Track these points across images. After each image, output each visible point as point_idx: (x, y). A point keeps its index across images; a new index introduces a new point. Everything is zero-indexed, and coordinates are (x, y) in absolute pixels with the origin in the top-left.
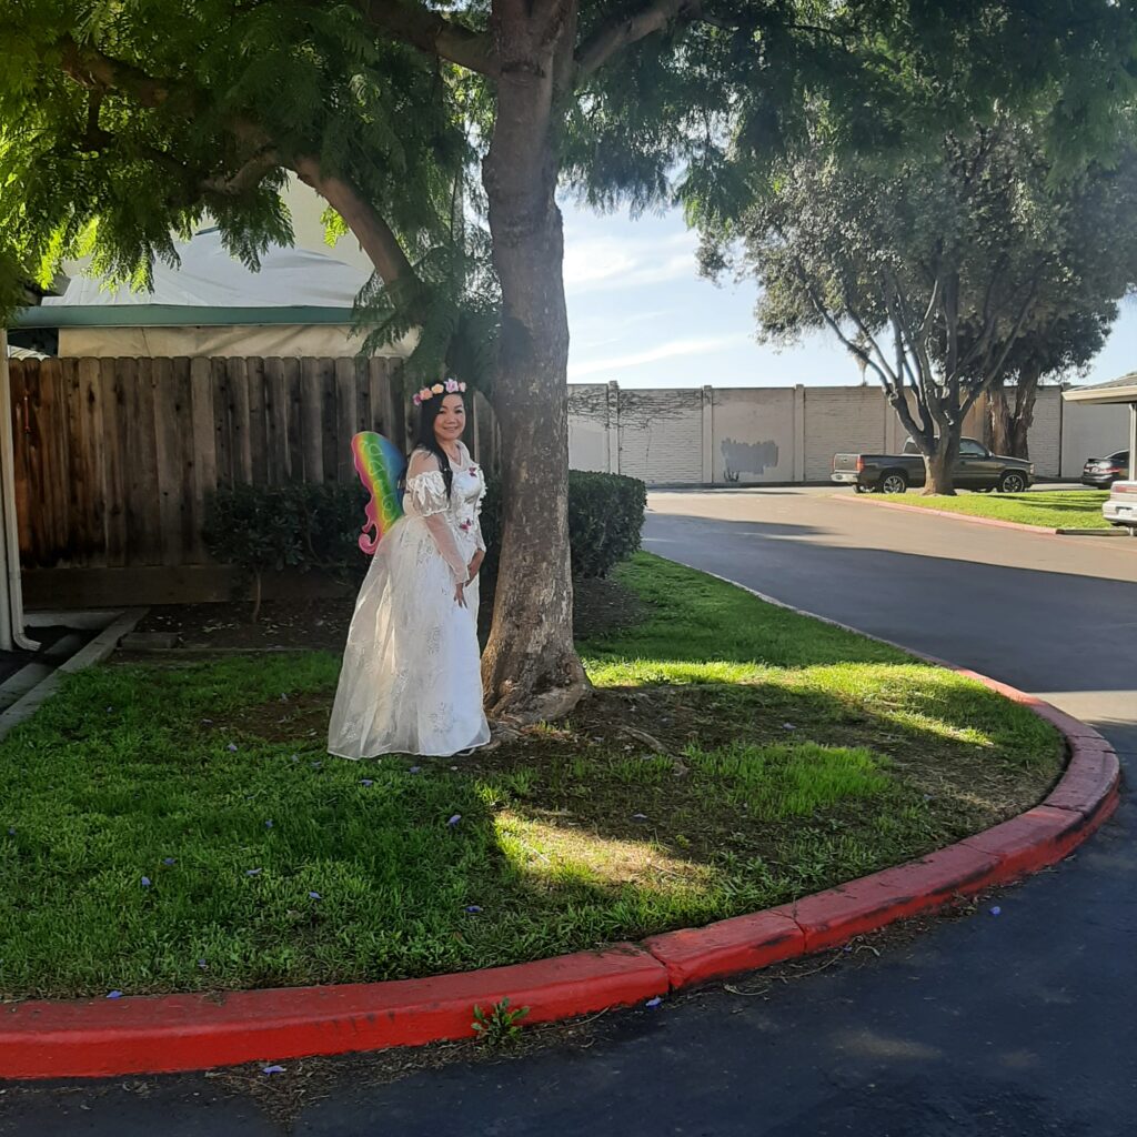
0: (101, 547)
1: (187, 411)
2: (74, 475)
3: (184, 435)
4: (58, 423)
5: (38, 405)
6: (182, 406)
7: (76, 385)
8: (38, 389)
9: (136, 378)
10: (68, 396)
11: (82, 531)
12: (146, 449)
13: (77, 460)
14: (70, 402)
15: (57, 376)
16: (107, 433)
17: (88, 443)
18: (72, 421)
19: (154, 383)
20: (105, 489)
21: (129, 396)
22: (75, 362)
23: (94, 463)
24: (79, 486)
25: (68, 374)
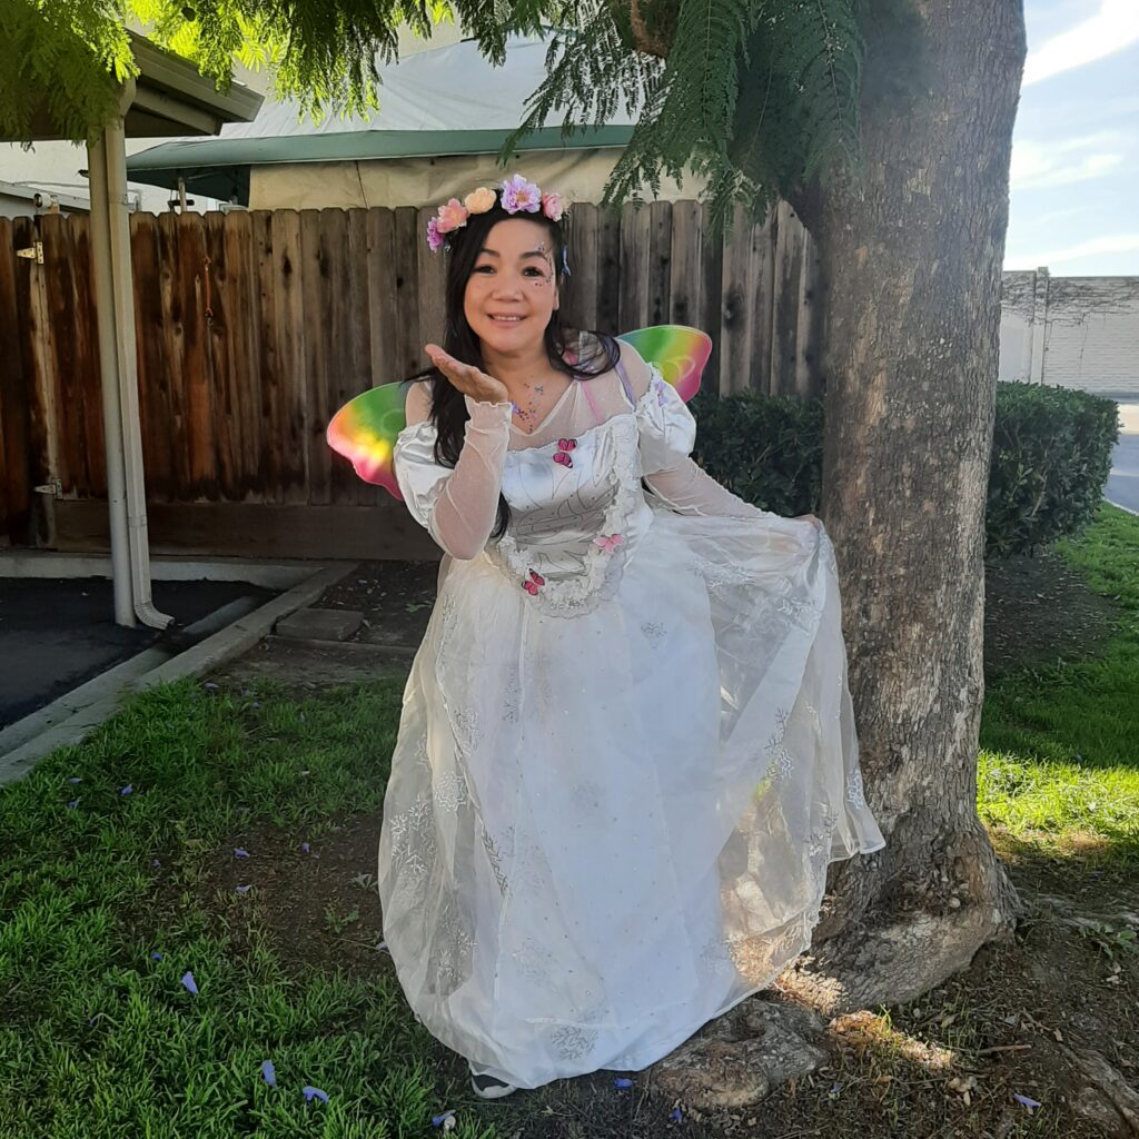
0: (299, 477)
1: (412, 287)
2: (268, 376)
3: (407, 323)
4: (245, 302)
5: (222, 278)
6: (404, 281)
7: (269, 250)
8: (222, 255)
9: (345, 238)
10: (258, 265)
11: (276, 455)
12: (357, 342)
13: (271, 355)
14: (262, 275)
15: (245, 236)
16: (308, 319)
17: (283, 332)
18: (264, 301)
19: (369, 246)
20: (304, 396)
21: (336, 265)
22: (268, 218)
23: (291, 361)
24: (273, 393)
25: (260, 236)
